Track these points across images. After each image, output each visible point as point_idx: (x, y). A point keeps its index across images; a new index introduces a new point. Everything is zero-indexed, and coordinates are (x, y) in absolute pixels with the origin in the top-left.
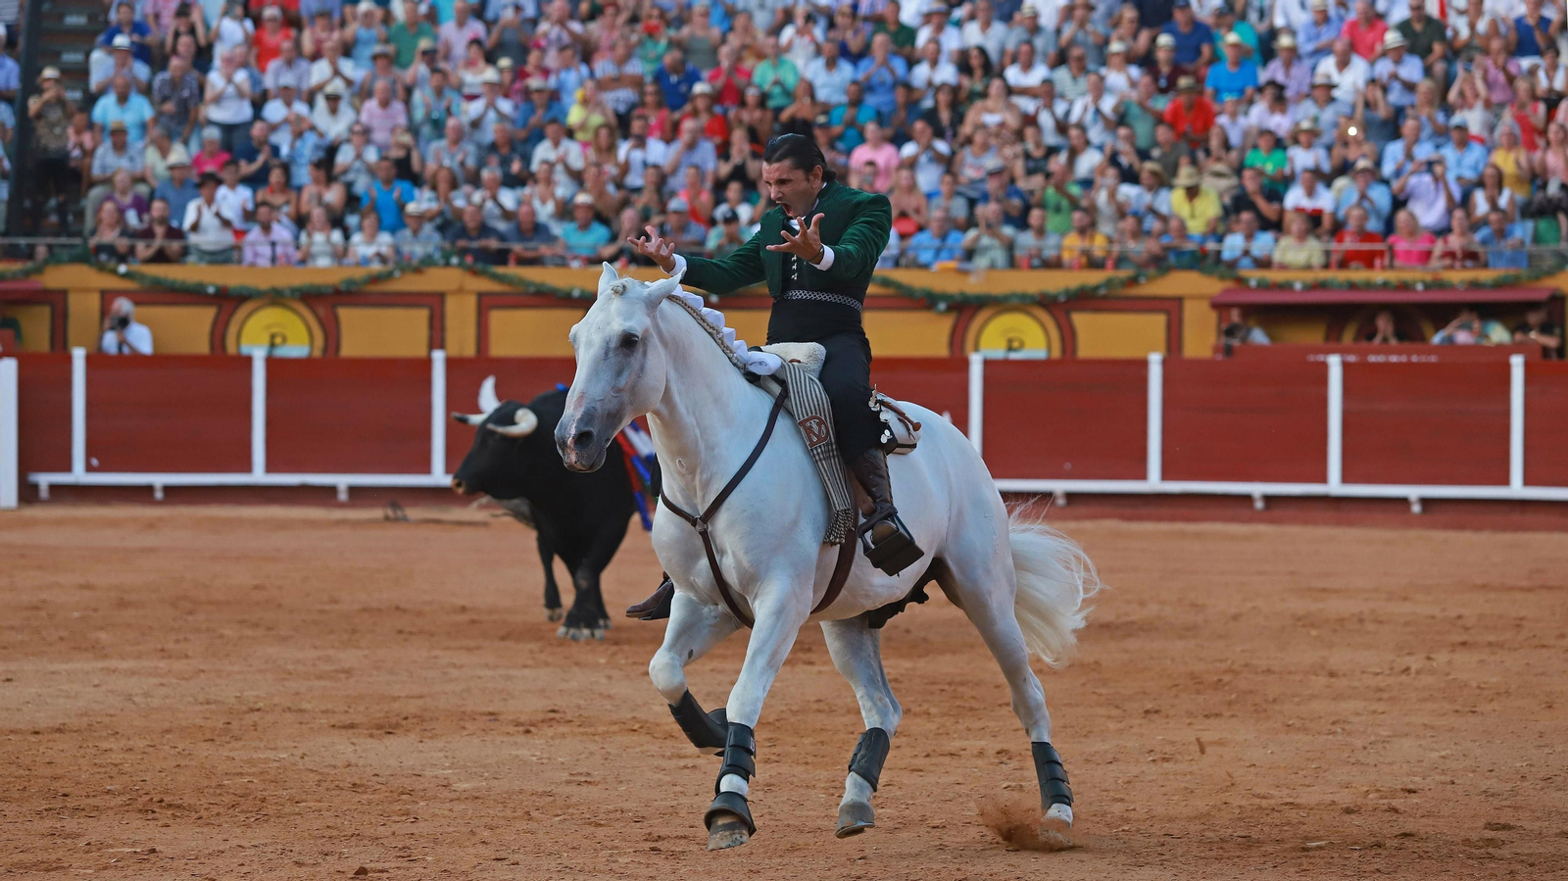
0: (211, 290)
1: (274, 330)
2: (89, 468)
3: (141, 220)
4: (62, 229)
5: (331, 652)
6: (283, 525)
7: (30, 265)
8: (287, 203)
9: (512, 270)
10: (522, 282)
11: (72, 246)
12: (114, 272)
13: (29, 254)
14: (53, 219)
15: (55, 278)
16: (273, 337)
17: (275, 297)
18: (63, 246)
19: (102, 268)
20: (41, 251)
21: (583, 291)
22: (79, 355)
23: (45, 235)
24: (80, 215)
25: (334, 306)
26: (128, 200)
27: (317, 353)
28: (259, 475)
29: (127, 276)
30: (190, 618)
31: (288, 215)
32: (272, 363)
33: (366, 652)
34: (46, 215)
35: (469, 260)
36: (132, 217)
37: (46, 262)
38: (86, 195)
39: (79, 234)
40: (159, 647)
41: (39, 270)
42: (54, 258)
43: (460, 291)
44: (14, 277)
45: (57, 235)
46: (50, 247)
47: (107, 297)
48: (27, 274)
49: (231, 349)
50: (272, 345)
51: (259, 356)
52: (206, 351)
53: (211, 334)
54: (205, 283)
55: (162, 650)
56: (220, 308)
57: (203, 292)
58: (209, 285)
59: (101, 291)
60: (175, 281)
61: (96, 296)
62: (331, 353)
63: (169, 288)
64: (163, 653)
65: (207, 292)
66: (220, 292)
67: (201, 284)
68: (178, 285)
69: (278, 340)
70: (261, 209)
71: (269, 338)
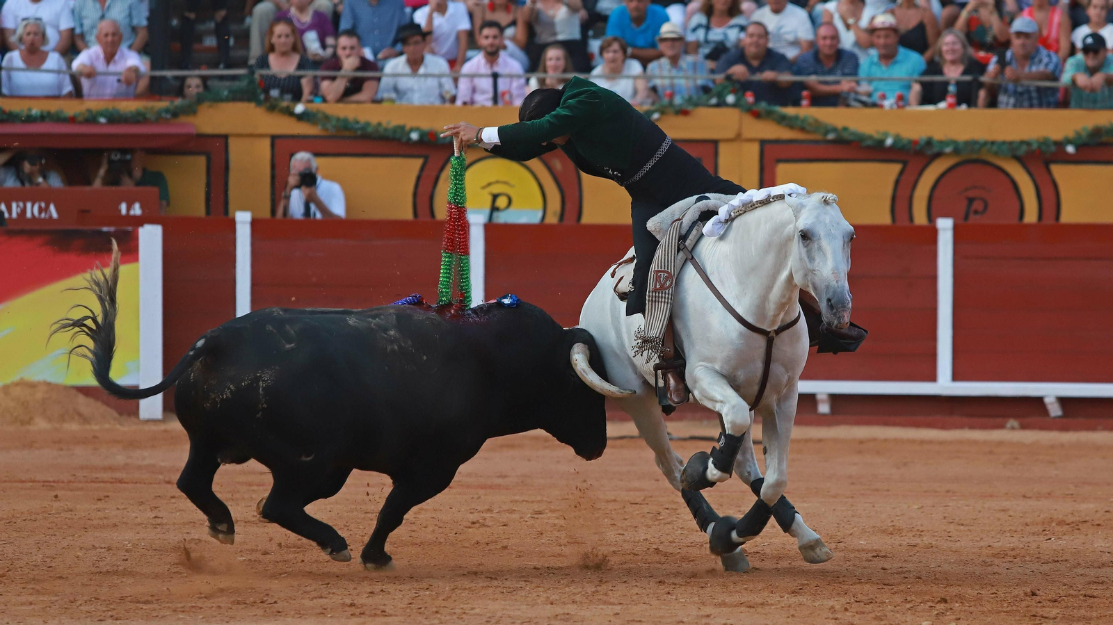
0: (414, 136)
1: (496, 189)
3: (324, 46)
4: (223, 57)
5: (571, 609)
7: (178, 102)
8: (514, 23)
9: (806, 111)
10: (818, 126)
11: (234, 78)
12: (289, 113)
13: (179, 89)
14: (210, 42)
15: (211, 120)
16: (495, 197)
18: (222, 78)
19: (272, 107)
20: (193, 85)
21: (897, 139)
22: (243, 219)
23: (197, 66)
24: (244, 37)
26: (307, 18)
27: (552, 219)
29: (301, 117)
31: (513, 39)
32: (491, 229)
33: (617, 609)
34: (199, 39)
35: (750, 98)
36: (311, 40)
37: (200, 100)
38: (251, 13)
39: (243, 63)
40: (348, 601)
41: (191, 110)
42: (209, 94)
43: (738, 138)
44: (159, 119)
45: (215, 66)
46: (205, 79)
47: (282, 147)
48: (175, 114)
49: (441, 213)
50: (494, 209)
51: (477, 222)
52: (409, 215)
53: (415, 194)
54: (408, 128)
55: (352, 605)
56: (426, 158)
57: (404, 139)
58: (412, 130)
59: (274, 139)
60: (368, 124)
61: (266, 144)
62: (570, 220)
63: (359, 133)
64: (353, 610)
65: (409, 139)
66: (426, 139)
67: (402, 128)
68: (370, 130)
69: (502, 202)
70: (486, 31)
71: (489, 199)
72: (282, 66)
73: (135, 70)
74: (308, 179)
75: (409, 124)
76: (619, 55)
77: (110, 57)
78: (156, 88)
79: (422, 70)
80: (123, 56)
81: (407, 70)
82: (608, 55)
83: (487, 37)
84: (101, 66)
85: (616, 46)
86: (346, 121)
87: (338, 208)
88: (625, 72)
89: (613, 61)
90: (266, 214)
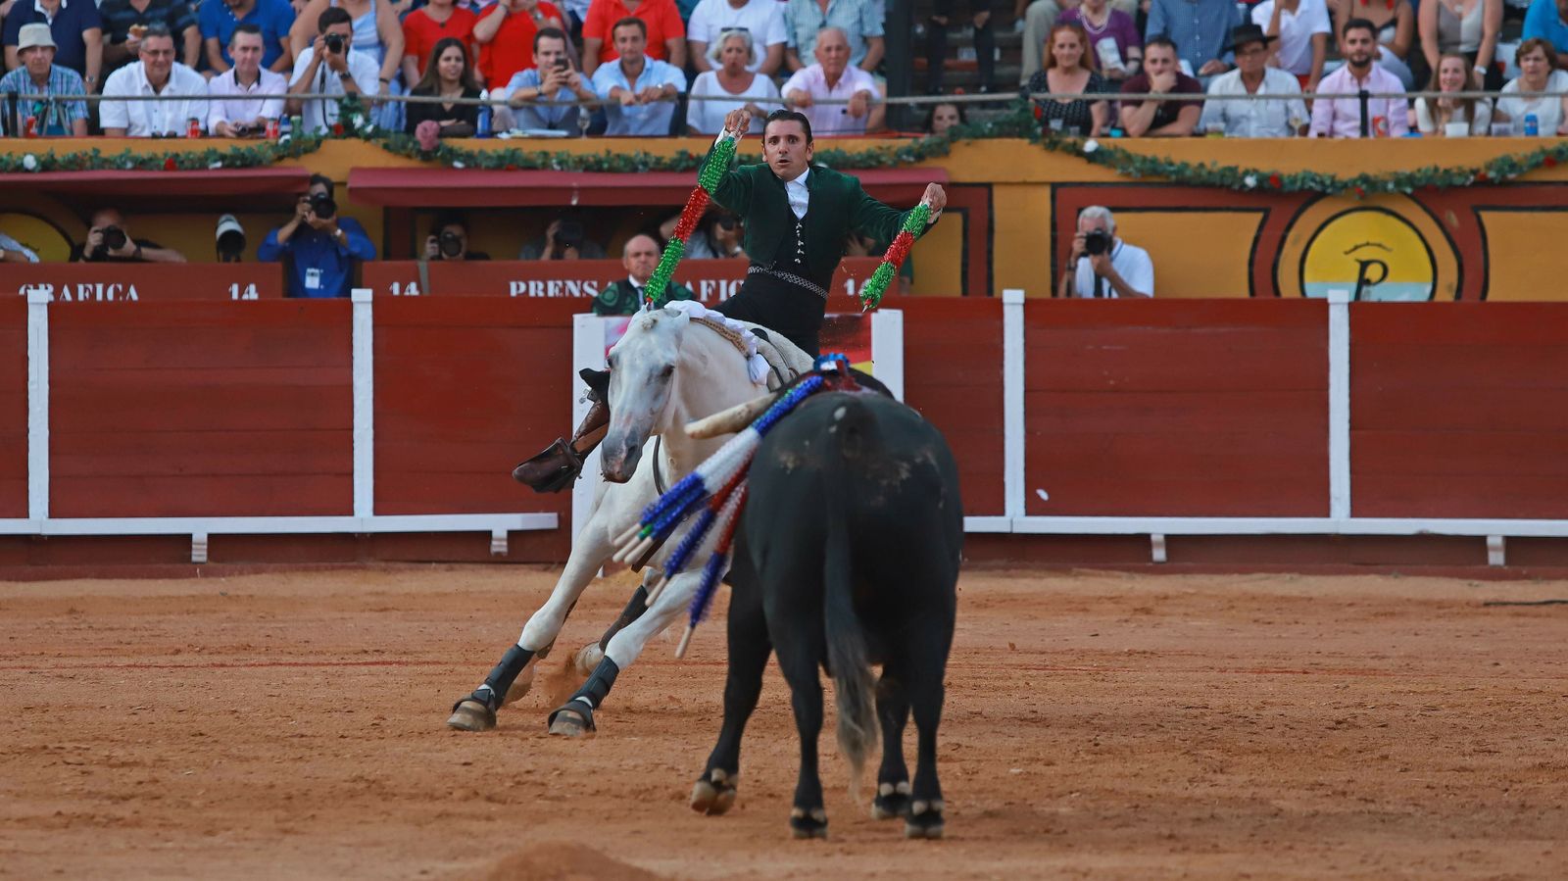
0: (1250, 181)
1: (1365, 254)
2: (1033, 507)
3: (1125, 59)
4: (985, 76)
5: (1482, 845)
6: (1389, 611)
7: (925, 139)
8: (1393, 23)
11: (1000, 104)
12: (1077, 152)
13: (926, 122)
14: (968, 55)
15: (971, 162)
16: (1364, 265)
17: (1368, 195)
18: (984, 105)
19: (1053, 146)
20: (946, 114)
22: (1013, 300)
23: (950, 90)
24: (1015, 48)
25: (1476, 209)
26: (1102, 21)
27: (1445, 296)
28: (1340, 520)
29: (1092, 158)
30: (1221, 778)
31: (1391, 45)
32: (1358, 310)
33: (1548, 845)
34: (953, 51)
36: (1108, 51)
37: (954, 135)
38: (1023, 16)
39: (1012, 84)
40: (1165, 831)
41: (941, 150)
42: (967, 128)
44: (898, 164)
45: (974, 88)
46: (961, 107)
47: (1066, 198)
48: (920, 155)
49: (1288, 289)
50: (1363, 282)
51: (1339, 300)
52: (1243, 292)
53: (1251, 263)
54: (1241, 170)
55: (1171, 837)
56: (1267, 212)
57: (1236, 187)
58: (1247, 173)
59: (1055, 187)
60: (1186, 165)
61: (1046, 192)
62: (1470, 297)
63: (1173, 178)
64: (1171, 844)
65: (1244, 185)
66: (1266, 185)
67: (1233, 170)
68: (1188, 173)
69: (1374, 272)
70: (1352, 34)
71: (1357, 266)
72: (1065, 88)
73: (866, 96)
74: (1099, 244)
75: (1243, 165)
76: (1544, 64)
77: (832, 80)
78: (894, 120)
79: (1261, 91)
80: (850, 78)
81: (1242, 90)
82: (1527, 64)
83: (1353, 42)
84: (820, 92)
85: (1539, 51)
86: (1154, 161)
87: (1143, 283)
88: (1550, 88)
89: (1534, 71)
90: (1045, 293)
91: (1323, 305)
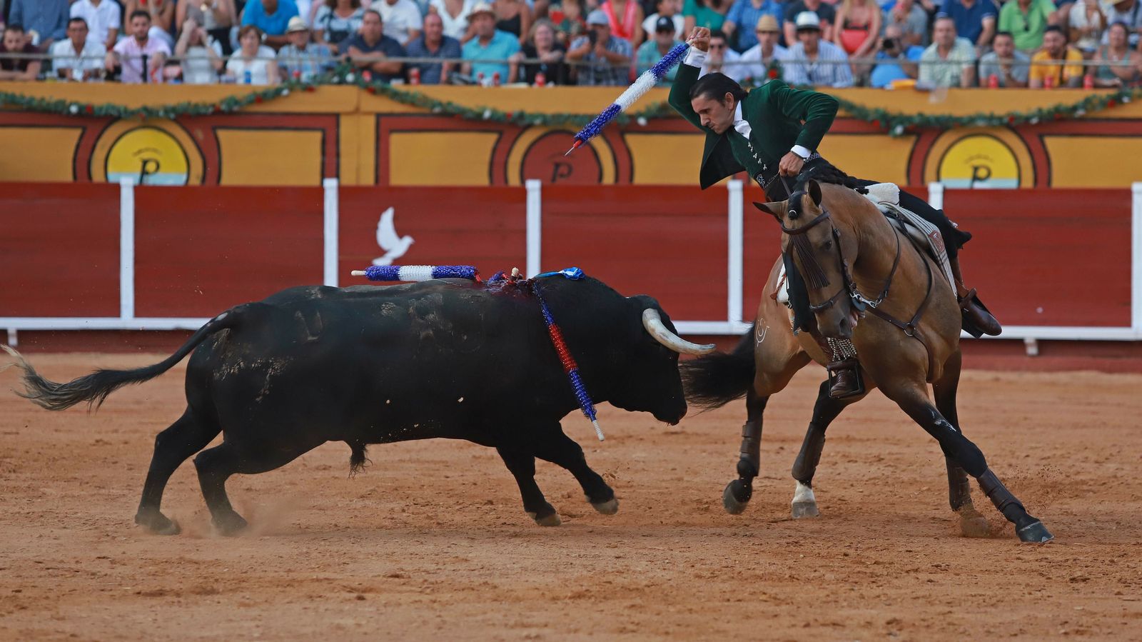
0: (74, 109)
1: (146, 156)
9: (415, 89)
10: (425, 101)
16: (145, 163)
17: (147, 118)
21: (494, 112)
25: (214, 129)
27: (195, 181)
28: (127, 319)
32: (140, 190)
35: (367, 77)
43: (357, 111)
49: (98, 176)
50: (144, 173)
51: (127, 184)
52: (68, 177)
53: (75, 160)
54: (68, 102)
56: (84, 130)
57: (65, 112)
58: (71, 104)
60: (32, 99)
62: (211, 182)
63: (25, 107)
65: (69, 112)
66: (84, 112)
67: (62, 103)
68: (35, 103)
69: (151, 167)
70: (136, 20)
71: (140, 165)
75: (69, 99)
76: (256, 41)
82: (246, 41)
83: (137, 25)
85: (252, 33)
86: (13, 96)
88: (260, 55)
89: (251, 46)
91: (117, 188)
